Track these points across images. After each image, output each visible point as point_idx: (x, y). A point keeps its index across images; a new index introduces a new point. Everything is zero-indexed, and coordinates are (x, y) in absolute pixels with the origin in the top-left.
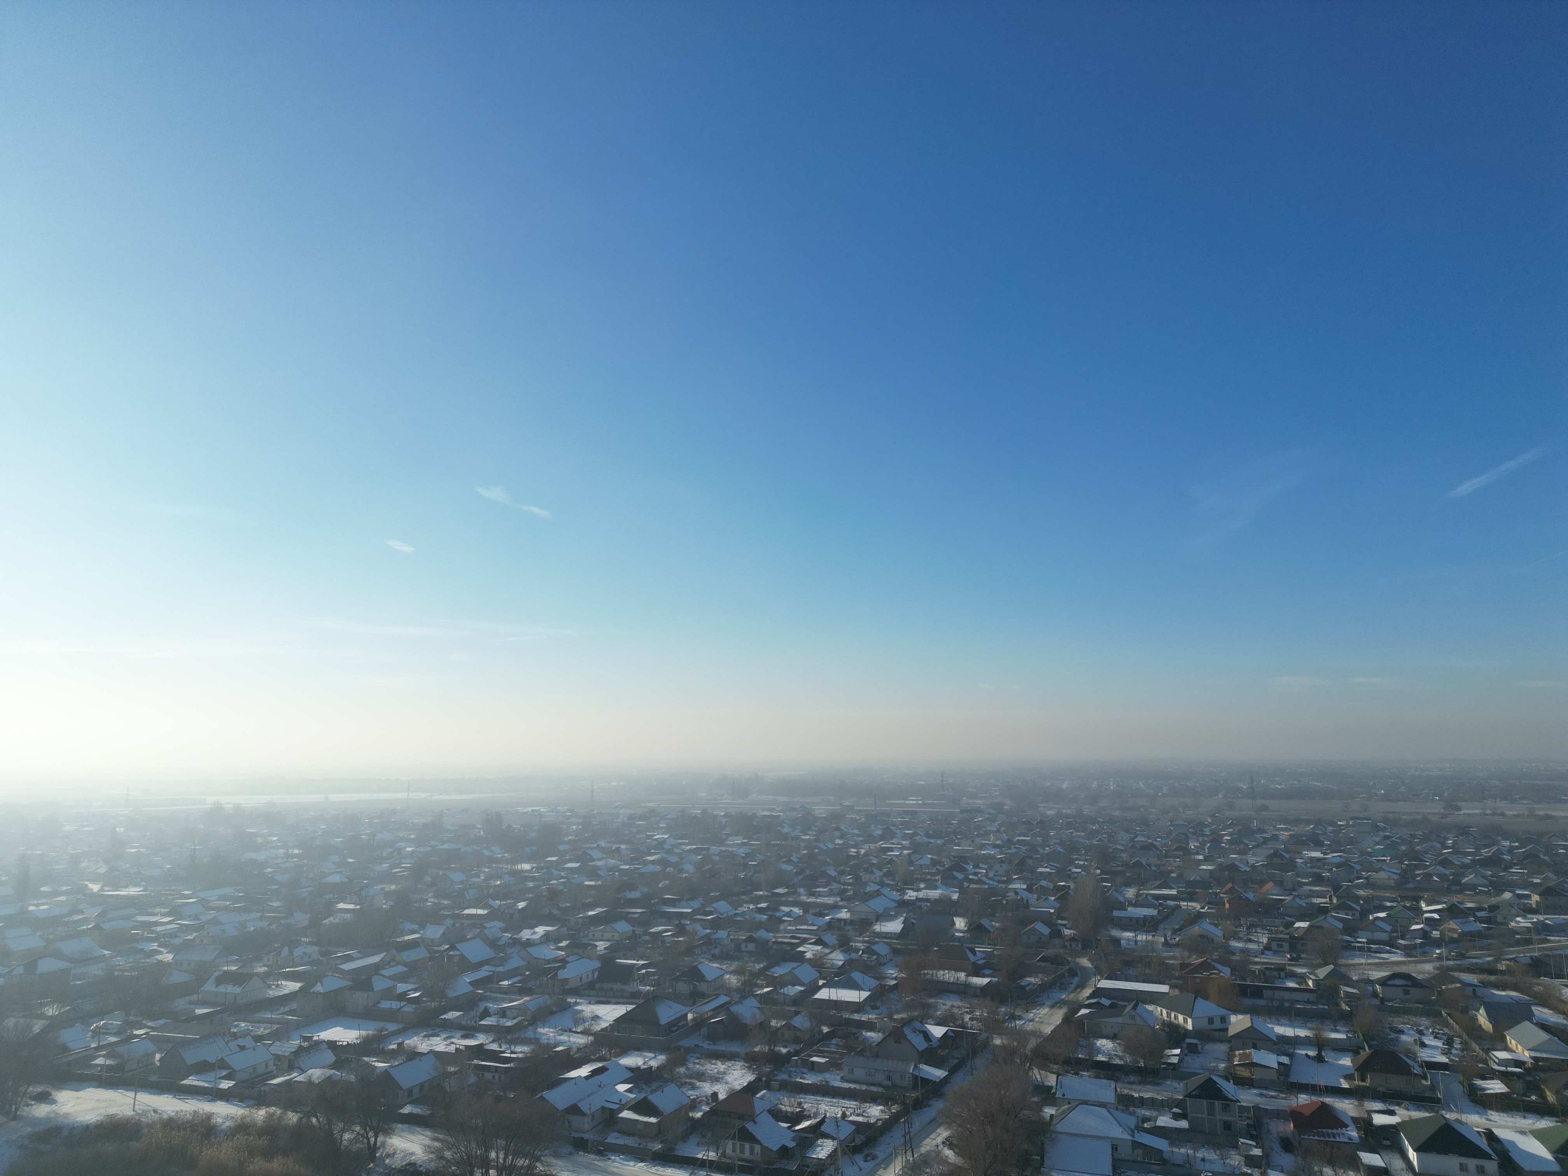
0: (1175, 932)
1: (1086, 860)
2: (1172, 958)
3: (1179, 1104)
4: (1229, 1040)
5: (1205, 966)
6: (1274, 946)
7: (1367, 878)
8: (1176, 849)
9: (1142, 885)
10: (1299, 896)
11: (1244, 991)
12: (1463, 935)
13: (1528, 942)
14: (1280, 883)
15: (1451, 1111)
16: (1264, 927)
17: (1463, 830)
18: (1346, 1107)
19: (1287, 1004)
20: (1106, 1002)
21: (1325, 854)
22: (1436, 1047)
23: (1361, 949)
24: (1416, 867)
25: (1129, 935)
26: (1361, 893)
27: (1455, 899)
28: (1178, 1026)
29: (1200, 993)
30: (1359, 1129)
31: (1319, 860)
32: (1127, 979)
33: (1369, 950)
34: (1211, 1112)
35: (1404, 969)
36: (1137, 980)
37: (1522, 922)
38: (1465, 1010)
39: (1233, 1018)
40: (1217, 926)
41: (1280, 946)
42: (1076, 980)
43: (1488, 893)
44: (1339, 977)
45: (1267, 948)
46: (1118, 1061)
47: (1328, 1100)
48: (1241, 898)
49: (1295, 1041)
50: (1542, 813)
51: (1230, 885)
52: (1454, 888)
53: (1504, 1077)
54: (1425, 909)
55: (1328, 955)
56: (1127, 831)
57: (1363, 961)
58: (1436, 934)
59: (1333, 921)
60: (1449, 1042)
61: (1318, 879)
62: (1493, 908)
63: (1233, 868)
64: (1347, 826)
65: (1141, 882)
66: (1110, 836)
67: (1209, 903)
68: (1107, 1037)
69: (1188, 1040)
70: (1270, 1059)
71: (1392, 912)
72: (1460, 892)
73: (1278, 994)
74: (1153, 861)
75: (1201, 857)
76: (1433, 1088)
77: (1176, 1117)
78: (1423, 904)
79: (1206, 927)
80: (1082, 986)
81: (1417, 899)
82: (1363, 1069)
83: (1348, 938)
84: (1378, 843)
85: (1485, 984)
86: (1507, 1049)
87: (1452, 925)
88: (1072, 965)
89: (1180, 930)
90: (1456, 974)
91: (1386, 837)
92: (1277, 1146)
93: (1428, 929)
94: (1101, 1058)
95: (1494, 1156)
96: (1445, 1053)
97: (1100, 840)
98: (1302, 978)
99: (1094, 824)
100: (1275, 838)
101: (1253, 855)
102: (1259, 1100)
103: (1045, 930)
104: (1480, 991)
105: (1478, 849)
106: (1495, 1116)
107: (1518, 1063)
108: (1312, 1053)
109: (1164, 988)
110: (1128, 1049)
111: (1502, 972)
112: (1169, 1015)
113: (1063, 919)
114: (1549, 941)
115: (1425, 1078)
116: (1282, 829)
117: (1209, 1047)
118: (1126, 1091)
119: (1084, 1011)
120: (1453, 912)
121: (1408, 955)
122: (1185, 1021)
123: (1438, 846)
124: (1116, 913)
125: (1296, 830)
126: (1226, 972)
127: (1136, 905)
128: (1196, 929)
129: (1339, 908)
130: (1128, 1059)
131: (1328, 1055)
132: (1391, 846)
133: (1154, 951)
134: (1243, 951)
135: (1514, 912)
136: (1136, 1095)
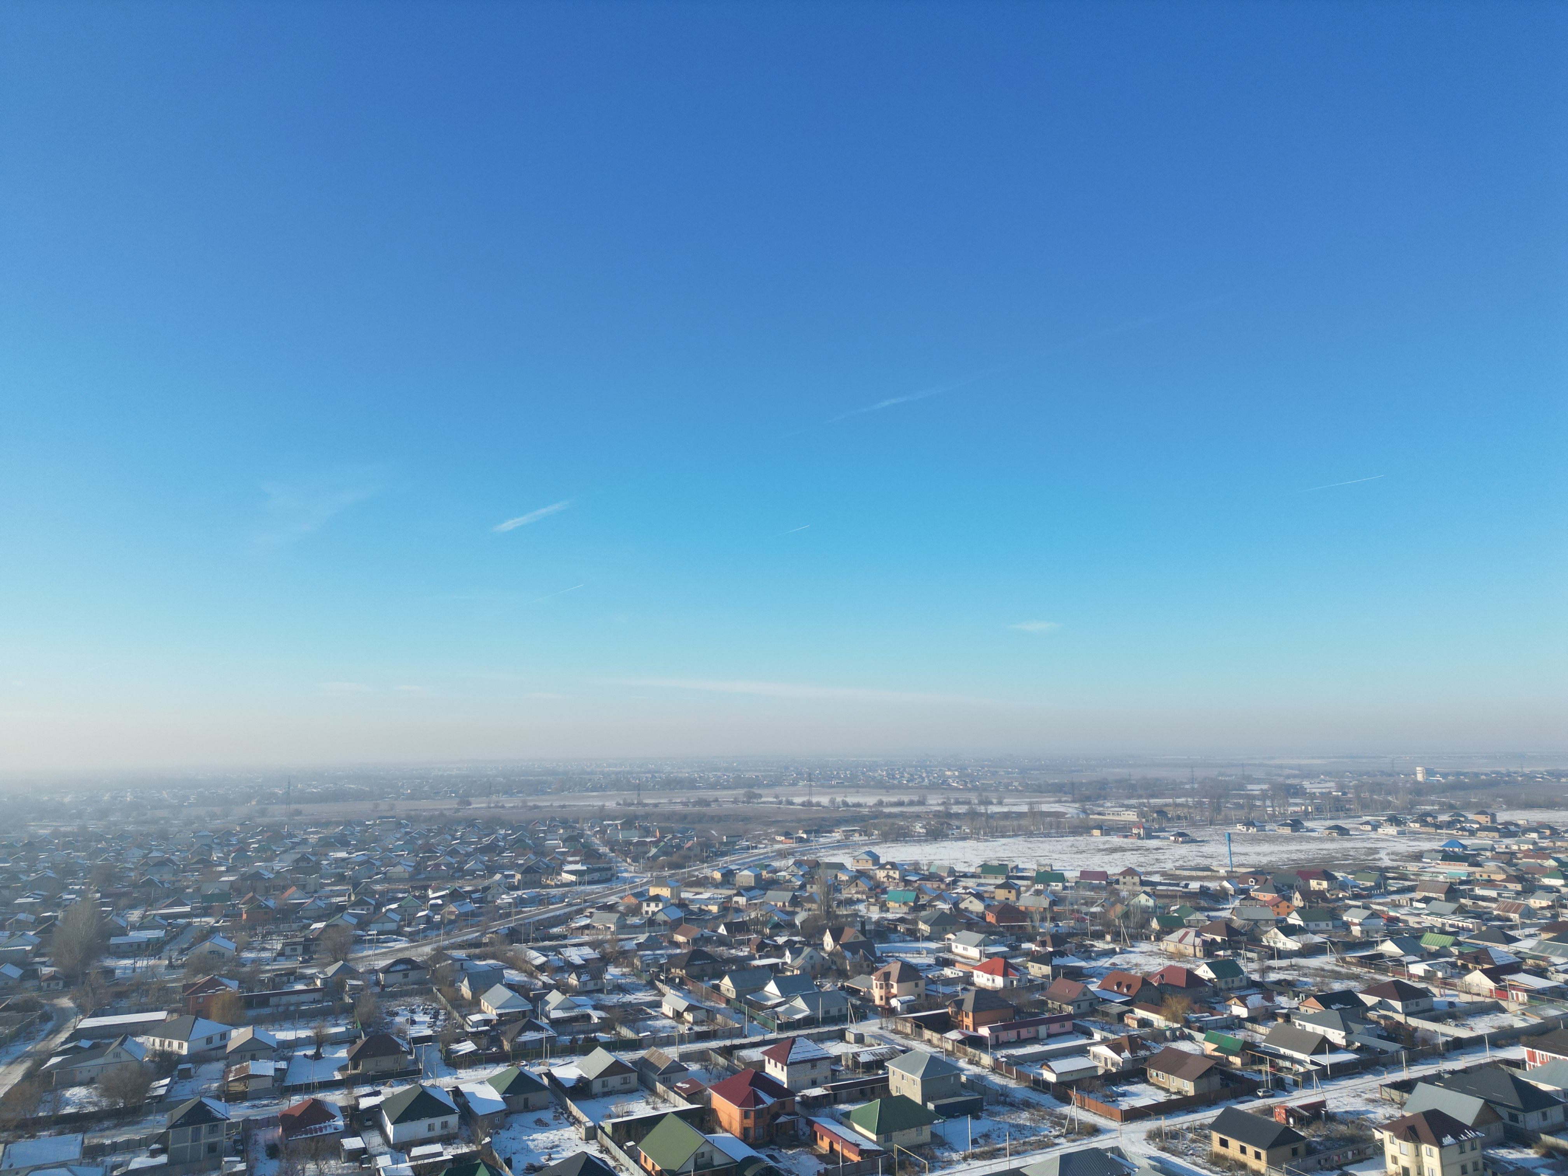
0: (182, 952)
1: (83, 884)
2: (175, 980)
3: (161, 1138)
4: (226, 1058)
5: (213, 983)
6: (288, 951)
7: (385, 873)
8: (197, 863)
9: (151, 905)
10: (320, 898)
11: (249, 1003)
12: (458, 916)
13: (508, 915)
14: (303, 887)
15: (428, 1078)
16: (279, 934)
17: (470, 823)
18: (336, 1098)
19: (292, 1008)
20: (85, 1044)
21: (349, 853)
22: (424, 1023)
23: (371, 941)
24: (429, 859)
25: (127, 962)
26: (378, 887)
27: (457, 884)
28: (171, 1054)
29: (202, 1013)
30: (345, 1117)
31: (343, 860)
32: (116, 1013)
33: (378, 941)
34: (196, 1137)
35: (406, 955)
36: (129, 1012)
37: (506, 899)
38: (452, 984)
39: (234, 1033)
40: (230, 939)
41: (294, 950)
42: (50, 1025)
43: (483, 876)
44: (348, 971)
45: (281, 954)
46: (91, 1109)
47: (320, 1096)
48: (260, 907)
49: (297, 1043)
50: (531, 804)
51: (251, 894)
52: (457, 875)
53: (475, 1037)
54: (431, 896)
55: (340, 951)
56: (140, 847)
57: (371, 952)
58: (437, 918)
59: (348, 919)
60: (436, 1016)
61: (341, 879)
62: (486, 889)
63: (257, 876)
64: (374, 825)
65: (150, 902)
66: (118, 853)
67: (226, 916)
68: (80, 1084)
69: (181, 1067)
70: (266, 1068)
71: (403, 903)
72: (462, 877)
73: (285, 999)
74: (168, 877)
75: (223, 868)
76: (416, 1061)
77: (154, 1154)
78: (430, 892)
79: (220, 942)
80: (56, 1031)
81: (426, 888)
82: (355, 1059)
83: (361, 932)
84: (399, 840)
85: (471, 957)
86: (480, 1011)
87: (452, 908)
88: (47, 1008)
89: (188, 949)
90: (449, 952)
91: (407, 833)
92: (262, 1155)
93: (431, 914)
94: (69, 1110)
95: (457, 1110)
96: (431, 1026)
97: (106, 859)
98: (311, 978)
99: (100, 841)
100: (304, 841)
101: (280, 861)
102: (250, 1112)
103: (14, 972)
104: (466, 964)
105: (480, 839)
106: (462, 1073)
107: (486, 1022)
108: (310, 1052)
109: (161, 1015)
110: (107, 1091)
111: (486, 945)
112: (162, 1044)
113: (43, 955)
114: (523, 912)
115: (411, 1053)
116: (313, 833)
117: (206, 1068)
118: (95, 1141)
119: (54, 1060)
120: (455, 896)
121: (412, 941)
122: (181, 1046)
123: (449, 838)
124: (114, 941)
125: (326, 832)
126: (233, 986)
127: (141, 927)
128: (207, 946)
129: (355, 905)
130: (105, 1103)
131: (326, 1052)
132: (410, 841)
133: (154, 975)
134: (254, 961)
135: (501, 891)
136: (108, 1142)
